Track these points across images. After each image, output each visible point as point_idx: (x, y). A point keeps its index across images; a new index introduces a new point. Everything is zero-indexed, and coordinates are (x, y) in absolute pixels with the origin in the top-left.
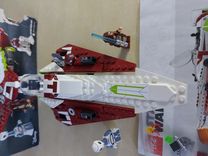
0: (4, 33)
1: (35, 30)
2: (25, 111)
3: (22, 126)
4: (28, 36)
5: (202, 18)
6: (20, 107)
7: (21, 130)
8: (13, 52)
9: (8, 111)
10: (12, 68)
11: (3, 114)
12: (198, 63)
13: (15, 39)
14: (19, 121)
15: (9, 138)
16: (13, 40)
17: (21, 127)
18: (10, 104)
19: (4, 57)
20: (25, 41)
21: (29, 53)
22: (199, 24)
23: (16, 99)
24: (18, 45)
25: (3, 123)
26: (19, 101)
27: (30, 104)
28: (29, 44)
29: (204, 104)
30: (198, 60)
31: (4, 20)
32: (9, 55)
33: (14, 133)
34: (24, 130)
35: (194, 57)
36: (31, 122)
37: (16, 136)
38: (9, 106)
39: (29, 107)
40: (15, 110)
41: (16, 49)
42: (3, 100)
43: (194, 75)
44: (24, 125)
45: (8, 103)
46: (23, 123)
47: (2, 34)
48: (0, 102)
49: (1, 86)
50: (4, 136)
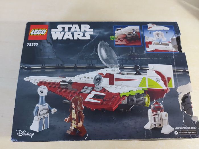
0: (165, 94)
2: (68, 118)
3: (48, 114)
6: (73, 111)
7: (42, 112)
8: (144, 103)
9: (72, 96)
11: (69, 91)
13: (162, 106)
14: (56, 110)
16: (159, 103)
17: (47, 113)
18: (80, 98)
19: (136, 92)
20: (162, 119)
21: (148, 126)
24: (155, 111)
26: (82, 111)
27: (75, 126)
28: (160, 125)
31: (181, 93)
32: (140, 99)
33: (42, 103)
34: (42, 117)
36: (49, 127)
37: (37, 105)
38: (77, 98)
39: (71, 125)
41: (150, 108)
42: (85, 91)
46: (51, 116)
47: (163, 91)
48: (83, 88)
49: (102, 89)
50: (43, 91)
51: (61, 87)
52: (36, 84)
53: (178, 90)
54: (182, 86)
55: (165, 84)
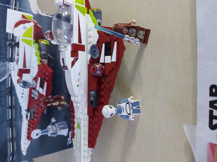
0: (38, 25)
2: (59, 108)
3: (56, 124)
6: (54, 104)
7: (55, 129)
8: (47, 45)
9: (41, 107)
10: (46, 61)
11: (36, 111)
13: (49, 31)
14: (53, 118)
15: (42, 137)
16: (46, 33)
17: (55, 126)
19: (37, 51)
24: (52, 38)
25: (35, 119)
26: (53, 97)
27: (64, 101)
31: (38, 11)
32: (43, 48)
33: (47, 131)
34: (58, 129)
36: (65, 121)
37: (49, 135)
38: (42, 102)
39: (64, 104)
40: (48, 106)
41: (50, 42)
42: (36, 96)
44: (58, 123)
45: (42, 99)
47: (35, 26)
48: (34, 98)
49: (34, 81)
50: (36, 134)
51: (32, 118)
52: (30, 142)
53: (36, 13)
54: (31, 8)
55: (29, 22)
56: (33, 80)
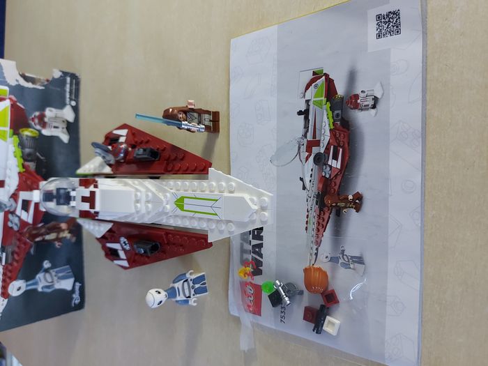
0: (18, 104)
1: (76, 94)
2: (57, 244)
3: (51, 271)
4: (61, 105)
5: (313, 85)
6: (48, 237)
7: (50, 280)
8: (33, 138)
9: (25, 243)
10: (32, 166)
11: (16, 249)
12: (307, 159)
13: (37, 114)
14: (46, 262)
15: (26, 292)
16: (33, 117)
17: (50, 274)
18: (28, 230)
19: (16, 148)
20: (56, 117)
21: (65, 138)
22: (309, 95)
23: (41, 223)
24: (44, 125)
25: (15, 264)
26: (47, 226)
27: (66, 232)
28: (63, 121)
29: (315, 227)
30: (307, 154)
31: (17, 81)
32: (27, 143)
33: (36, 283)
34: (55, 278)
35: (301, 150)
36: (68, 266)
37: (40, 290)
38: (27, 235)
39: (65, 237)
40: (38, 242)
41: (39, 131)
42: (16, 224)
43: (301, 179)
44: (55, 270)
45: (26, 229)
46: (54, 266)
47: (13, 106)
48: (11, 228)
49: (12, 200)
50: (17, 288)
51: (10, 261)
52: (6, 301)
53: (13, 83)
54: (5, 75)
56: (11, 197)
